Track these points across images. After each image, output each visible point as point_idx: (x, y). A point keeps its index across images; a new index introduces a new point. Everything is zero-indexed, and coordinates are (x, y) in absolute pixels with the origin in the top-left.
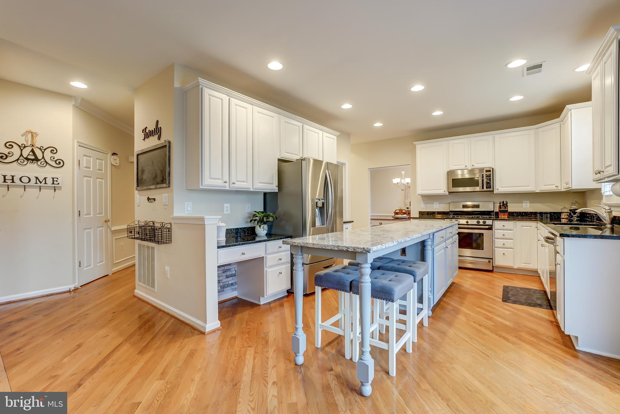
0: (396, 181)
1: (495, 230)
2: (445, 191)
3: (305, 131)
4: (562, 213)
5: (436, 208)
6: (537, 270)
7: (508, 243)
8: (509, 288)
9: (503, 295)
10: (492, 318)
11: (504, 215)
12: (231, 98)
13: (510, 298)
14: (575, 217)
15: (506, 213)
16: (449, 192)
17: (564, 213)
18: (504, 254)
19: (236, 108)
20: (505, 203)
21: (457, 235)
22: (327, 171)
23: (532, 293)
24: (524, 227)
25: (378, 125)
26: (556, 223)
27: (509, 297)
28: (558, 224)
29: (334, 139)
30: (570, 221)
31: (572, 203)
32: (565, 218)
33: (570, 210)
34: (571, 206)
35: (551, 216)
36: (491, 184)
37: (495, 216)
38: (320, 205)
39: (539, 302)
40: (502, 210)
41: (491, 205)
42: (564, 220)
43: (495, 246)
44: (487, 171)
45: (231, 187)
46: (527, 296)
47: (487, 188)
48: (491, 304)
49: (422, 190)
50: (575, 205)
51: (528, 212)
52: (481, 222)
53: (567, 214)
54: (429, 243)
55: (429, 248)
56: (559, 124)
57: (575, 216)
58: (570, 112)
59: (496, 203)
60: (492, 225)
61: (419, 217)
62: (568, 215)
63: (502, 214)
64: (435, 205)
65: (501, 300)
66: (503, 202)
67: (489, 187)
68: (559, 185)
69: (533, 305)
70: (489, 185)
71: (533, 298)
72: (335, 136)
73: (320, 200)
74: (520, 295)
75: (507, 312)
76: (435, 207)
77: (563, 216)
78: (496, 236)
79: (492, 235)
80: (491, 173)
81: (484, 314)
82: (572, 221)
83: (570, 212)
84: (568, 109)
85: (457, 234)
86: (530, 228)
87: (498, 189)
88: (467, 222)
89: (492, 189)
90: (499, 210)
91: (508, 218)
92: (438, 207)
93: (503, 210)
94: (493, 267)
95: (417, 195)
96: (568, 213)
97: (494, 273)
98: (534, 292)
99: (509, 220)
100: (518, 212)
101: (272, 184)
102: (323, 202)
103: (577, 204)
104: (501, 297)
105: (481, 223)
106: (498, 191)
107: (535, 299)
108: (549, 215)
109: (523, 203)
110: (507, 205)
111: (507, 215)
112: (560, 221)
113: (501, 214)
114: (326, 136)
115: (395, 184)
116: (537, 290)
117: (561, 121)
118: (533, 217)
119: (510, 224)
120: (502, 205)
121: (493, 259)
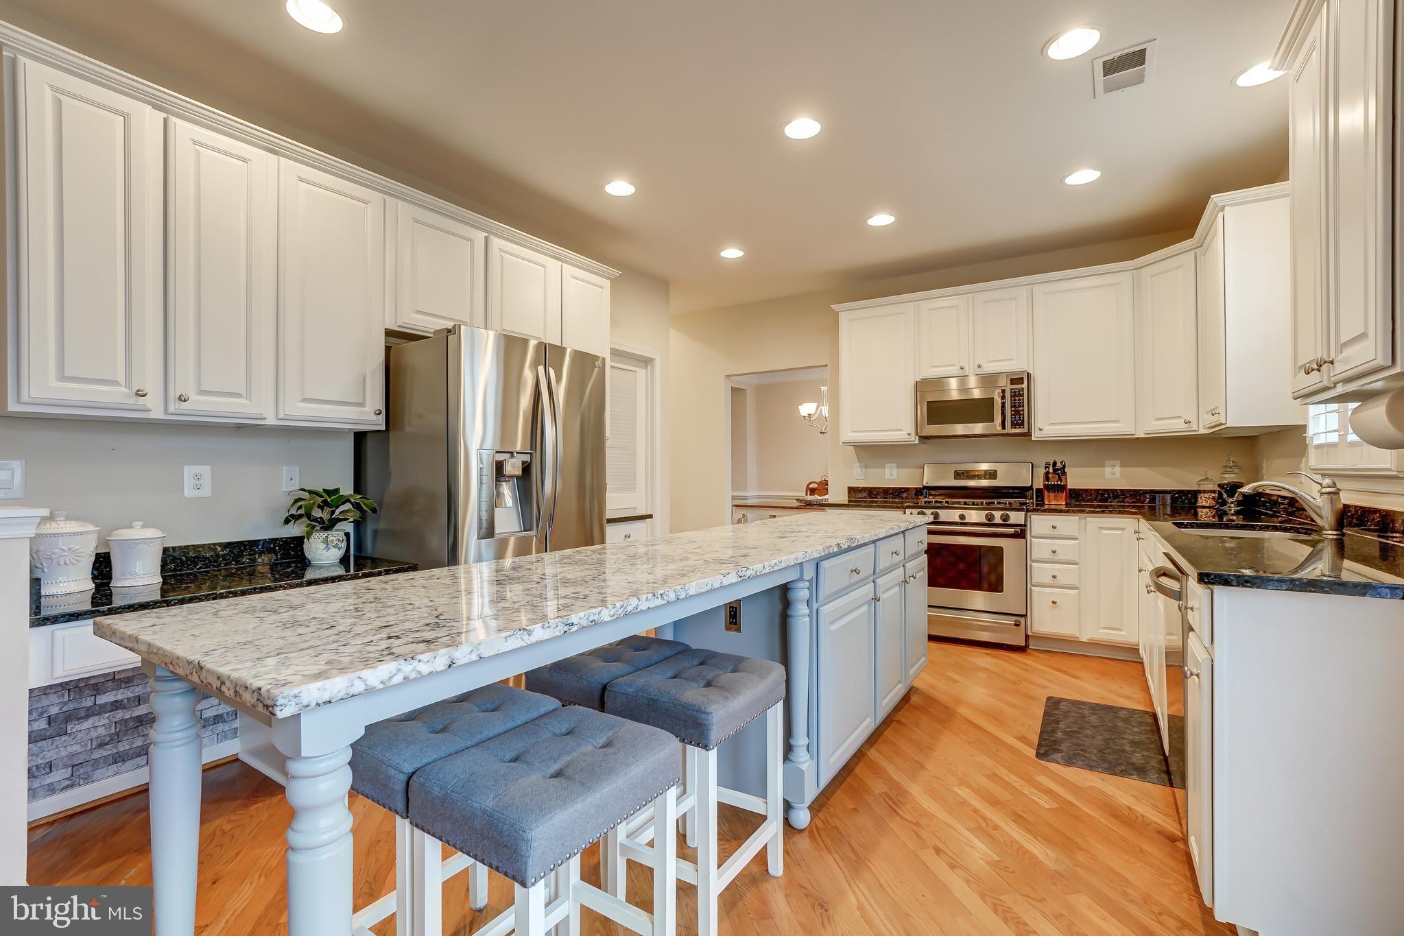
0: (807, 409)
1: (1035, 537)
2: (909, 434)
3: (495, 255)
4: (1199, 492)
5: (891, 477)
6: (1137, 645)
7: (1066, 574)
8: (1063, 706)
9: (1042, 732)
10: (996, 828)
11: (1056, 498)
12: (173, 119)
13: (1057, 747)
14: (1232, 503)
15: (1062, 492)
16: (920, 437)
17: (1204, 492)
18: (1054, 603)
19: (198, 153)
20: (1059, 465)
21: (926, 555)
22: (541, 369)
23: (1121, 724)
24: (1104, 532)
25: (732, 253)
26: (1185, 522)
27: (1055, 742)
28: (1192, 526)
29: (601, 287)
30: (1221, 514)
31: (1226, 467)
32: (1207, 505)
33: (1220, 486)
34: (1223, 476)
35: (1174, 500)
36: (1023, 415)
37: (1036, 501)
38: (513, 467)
39: (1137, 758)
40: (1051, 485)
41: (1024, 472)
42: (1205, 510)
43: (1033, 583)
44: (1013, 381)
45: (172, 409)
46: (1106, 735)
47: (1014, 425)
48: (1002, 769)
49: (854, 432)
50: (1232, 472)
51: (1116, 490)
52: (997, 515)
53: (1213, 495)
54: (801, 593)
55: (801, 611)
56: (1192, 254)
57: (1231, 500)
58: (1220, 215)
59: (1039, 467)
60: (1025, 525)
61: (849, 501)
62: (1213, 498)
63: (1052, 495)
64: (887, 471)
65: (1032, 753)
66: (1055, 464)
67: (1017, 424)
68: (1193, 419)
69: (1122, 771)
70: (1020, 417)
71: (1124, 742)
72: (607, 278)
73: (512, 456)
74: (1088, 732)
75: (1044, 802)
76: (887, 476)
77: (1203, 501)
78: (1036, 554)
79: (1026, 554)
80: (1025, 385)
81: (976, 811)
82: (1225, 513)
83: (1219, 491)
84: (1216, 205)
85: (926, 552)
86: (1120, 532)
87: (1041, 430)
88: (962, 517)
89: (1025, 430)
90: (1045, 485)
91: (1066, 504)
92: (895, 476)
93: (1054, 484)
94: (1027, 637)
95: (841, 444)
96: (1214, 492)
97: (1029, 654)
98: (1126, 721)
99: (1067, 512)
100: (1091, 490)
101: (361, 405)
102: (524, 463)
103: (1236, 470)
104: (1035, 739)
105: (998, 520)
106: (1043, 434)
107: (1127, 748)
108: (1168, 497)
109: (1104, 467)
110: (1065, 472)
111: (1064, 498)
112: (1196, 514)
113: (1049, 496)
114: (574, 277)
115: (804, 417)
116: (1134, 711)
117: (1199, 247)
118: (1128, 502)
119: (1069, 523)
120: (1051, 470)
121: (1026, 615)
